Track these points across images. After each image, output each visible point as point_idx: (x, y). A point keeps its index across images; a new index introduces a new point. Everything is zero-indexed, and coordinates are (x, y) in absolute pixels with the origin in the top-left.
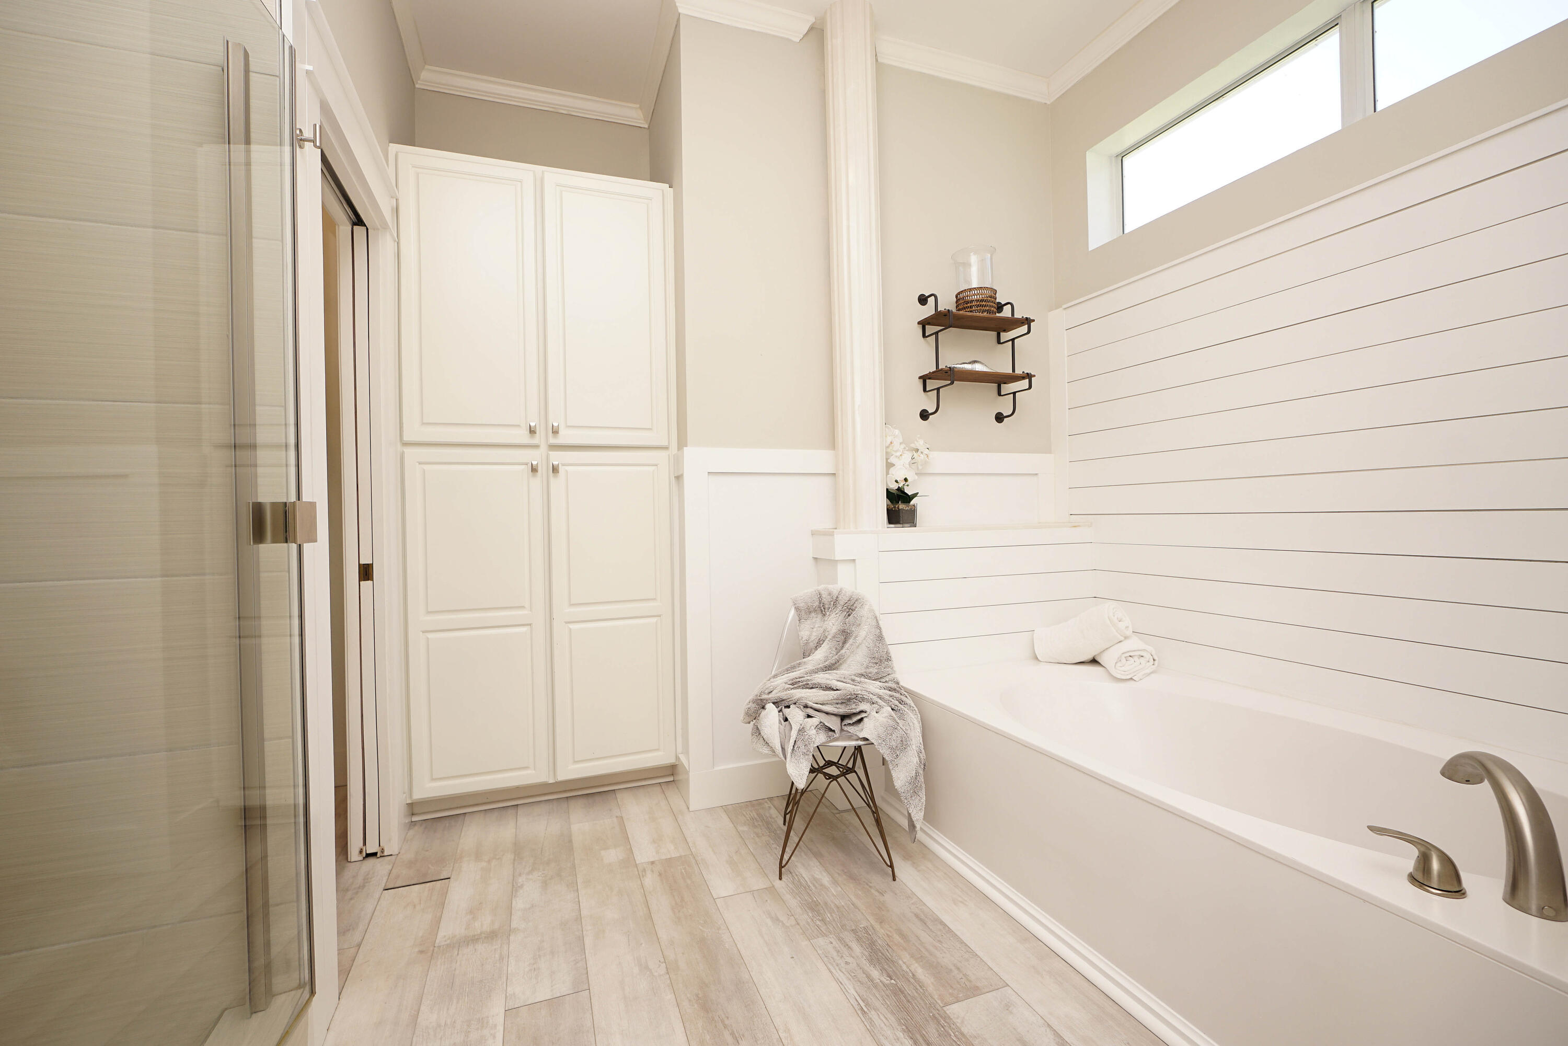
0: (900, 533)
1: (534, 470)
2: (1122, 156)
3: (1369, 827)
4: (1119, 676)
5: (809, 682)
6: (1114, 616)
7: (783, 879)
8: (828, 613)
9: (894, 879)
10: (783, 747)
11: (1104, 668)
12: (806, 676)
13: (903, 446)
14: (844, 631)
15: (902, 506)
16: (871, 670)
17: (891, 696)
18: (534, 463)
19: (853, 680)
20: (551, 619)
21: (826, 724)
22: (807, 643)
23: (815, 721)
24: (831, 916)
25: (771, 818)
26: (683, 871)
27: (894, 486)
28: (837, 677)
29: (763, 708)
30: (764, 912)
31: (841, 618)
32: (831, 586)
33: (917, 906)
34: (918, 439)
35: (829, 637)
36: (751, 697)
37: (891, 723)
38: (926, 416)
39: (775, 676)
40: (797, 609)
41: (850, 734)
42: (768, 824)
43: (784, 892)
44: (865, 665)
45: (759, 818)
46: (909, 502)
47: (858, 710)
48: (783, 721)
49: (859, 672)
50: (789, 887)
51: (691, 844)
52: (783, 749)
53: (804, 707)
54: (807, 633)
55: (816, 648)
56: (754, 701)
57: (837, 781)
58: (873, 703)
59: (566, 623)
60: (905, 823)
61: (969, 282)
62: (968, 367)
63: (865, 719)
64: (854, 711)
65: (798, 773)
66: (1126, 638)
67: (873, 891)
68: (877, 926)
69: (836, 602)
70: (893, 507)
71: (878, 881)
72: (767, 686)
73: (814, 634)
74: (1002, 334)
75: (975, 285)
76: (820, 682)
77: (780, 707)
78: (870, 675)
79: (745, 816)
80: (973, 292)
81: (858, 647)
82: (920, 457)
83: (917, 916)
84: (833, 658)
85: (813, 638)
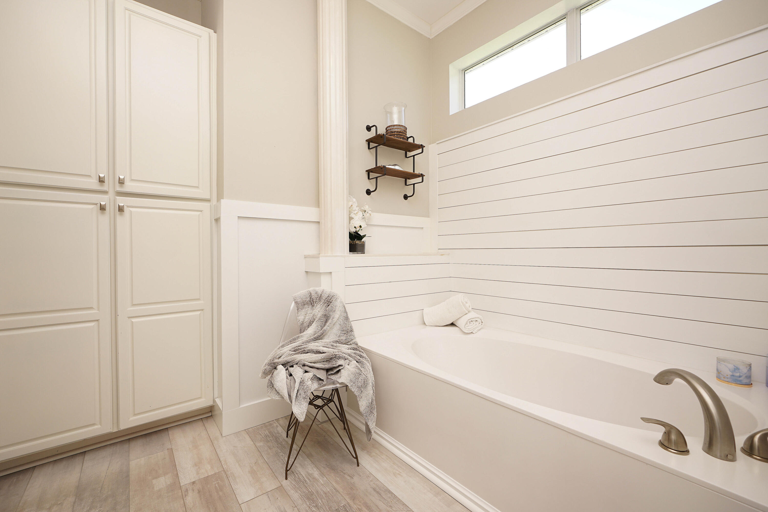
0: (356, 257)
1: (102, 208)
2: (465, 70)
3: (642, 419)
4: (466, 332)
5: (305, 349)
6: (464, 300)
7: (288, 479)
8: (315, 305)
9: (358, 465)
10: (290, 394)
11: (458, 328)
12: (303, 345)
13: (358, 208)
14: (325, 315)
15: (358, 242)
16: (342, 338)
17: (355, 353)
18: (103, 203)
19: (332, 346)
20: (116, 315)
21: (318, 376)
22: (302, 324)
23: (310, 375)
24: (322, 501)
25: (278, 434)
26: (217, 485)
27: (353, 230)
28: (323, 345)
29: (275, 368)
30: (276, 508)
31: (324, 307)
32: (317, 288)
33: (374, 482)
34: (365, 205)
35: (316, 319)
36: (267, 361)
37: (358, 371)
38: (369, 193)
39: (283, 346)
40: (296, 303)
41: (333, 381)
42: (276, 439)
43: (290, 489)
44: (338, 335)
45: (271, 435)
46: (361, 240)
47: (337, 365)
48: (288, 376)
49: (335, 340)
50: (293, 484)
51: (223, 463)
52: (290, 396)
53: (303, 366)
54: (303, 317)
55: (308, 327)
56: (269, 364)
57: (323, 409)
58: (346, 359)
59: (129, 318)
60: (364, 428)
61: (393, 122)
62: (393, 167)
63: (341, 370)
64: (335, 366)
65: (300, 412)
66: (469, 312)
67: (346, 476)
68: (351, 503)
69: (320, 297)
70: (352, 242)
71: (348, 468)
72: (278, 354)
73: (307, 318)
74: (408, 153)
75: (396, 123)
76: (313, 348)
77: (287, 367)
78: (341, 341)
79: (261, 435)
80: (396, 127)
81: (334, 325)
82: (367, 215)
83: (374, 490)
84: (320, 332)
85: (306, 320)
